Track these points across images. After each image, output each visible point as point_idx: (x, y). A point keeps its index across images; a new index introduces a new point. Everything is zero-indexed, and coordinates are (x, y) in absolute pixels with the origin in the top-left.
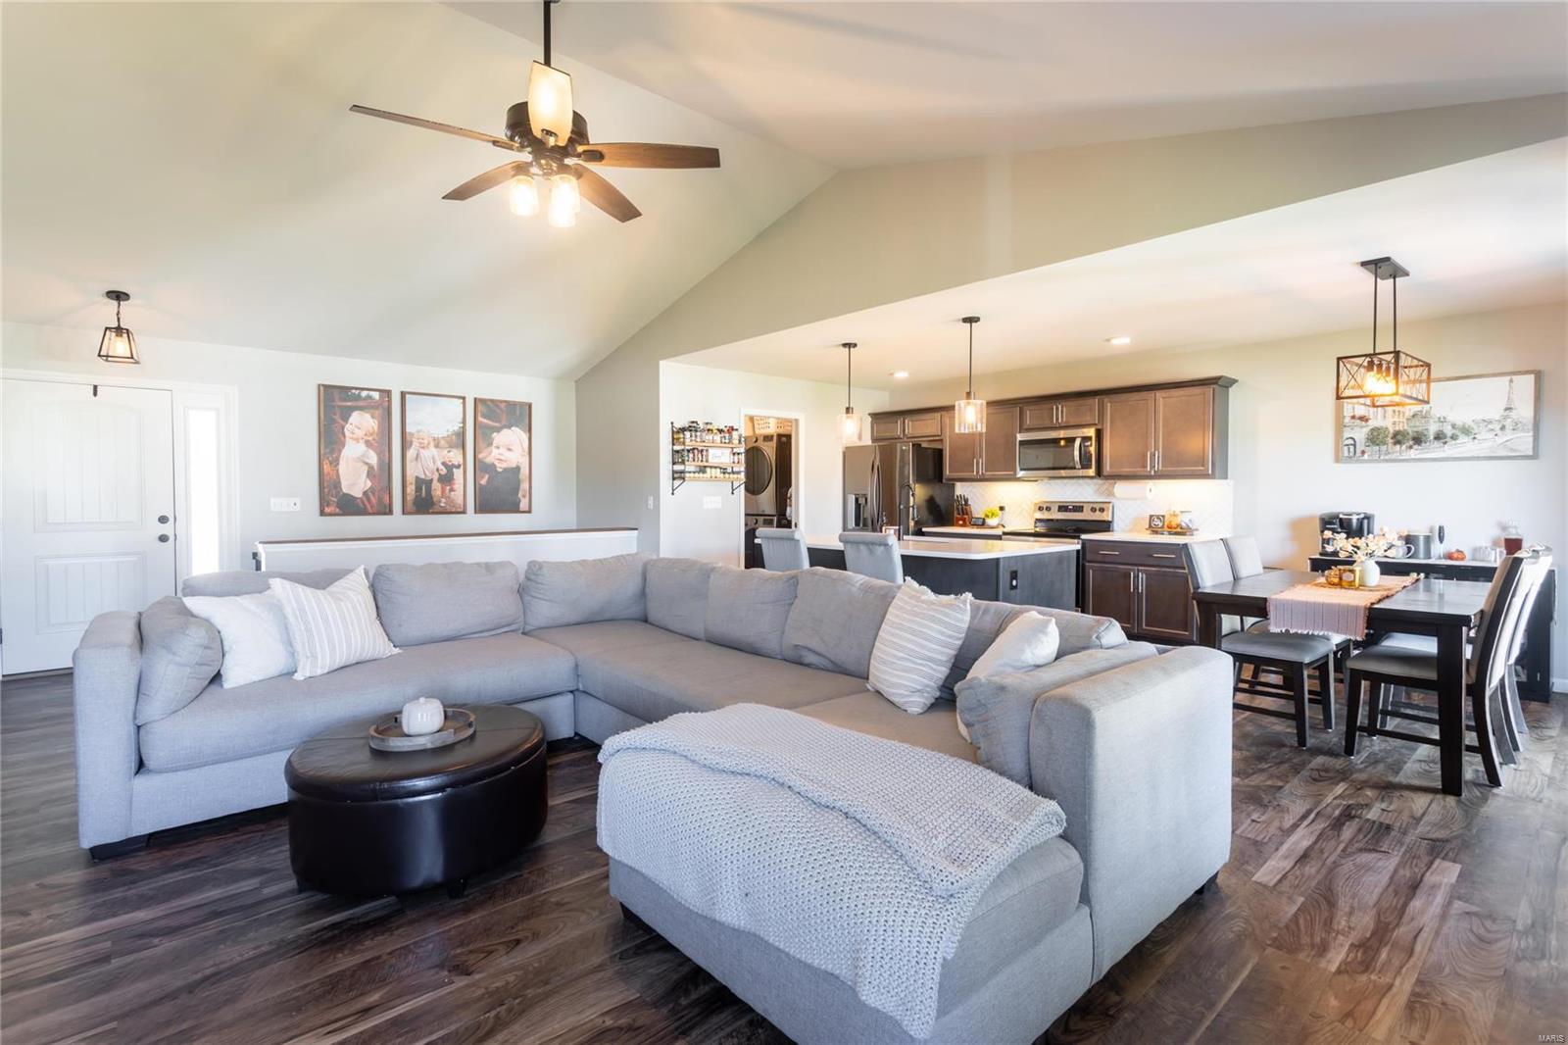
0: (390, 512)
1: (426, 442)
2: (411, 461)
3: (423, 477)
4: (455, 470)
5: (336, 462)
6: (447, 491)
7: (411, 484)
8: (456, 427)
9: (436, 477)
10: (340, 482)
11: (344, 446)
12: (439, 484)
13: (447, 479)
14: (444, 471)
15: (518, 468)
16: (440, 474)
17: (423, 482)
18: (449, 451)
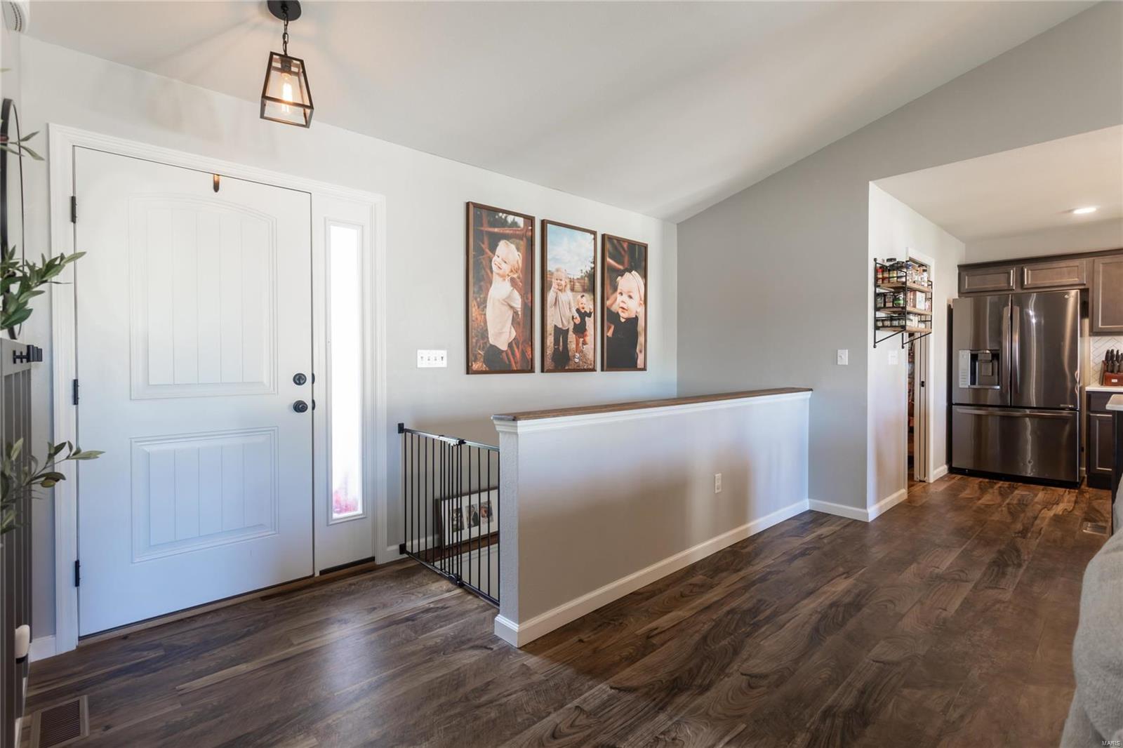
0: (532, 370)
1: (563, 283)
2: (551, 307)
3: (560, 326)
4: (587, 318)
6: (581, 345)
7: (551, 334)
8: (588, 267)
9: (571, 327)
10: (487, 330)
11: (491, 283)
12: (573, 336)
14: (578, 321)
15: (636, 318)
16: (575, 323)
17: (561, 333)
18: (582, 296)
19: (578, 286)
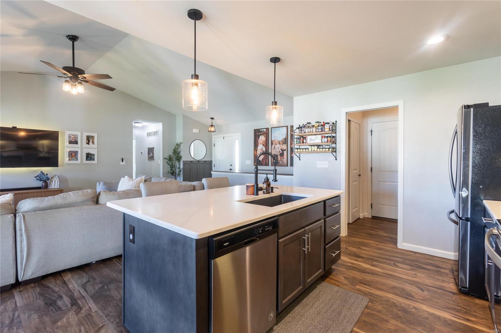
1: (276, 143)
2: (273, 149)
4: (284, 151)
5: (256, 151)
6: (282, 159)
8: (284, 136)
9: (279, 154)
11: (258, 146)
12: (280, 156)
13: (282, 155)
14: (281, 152)
18: (283, 145)
19: (281, 143)
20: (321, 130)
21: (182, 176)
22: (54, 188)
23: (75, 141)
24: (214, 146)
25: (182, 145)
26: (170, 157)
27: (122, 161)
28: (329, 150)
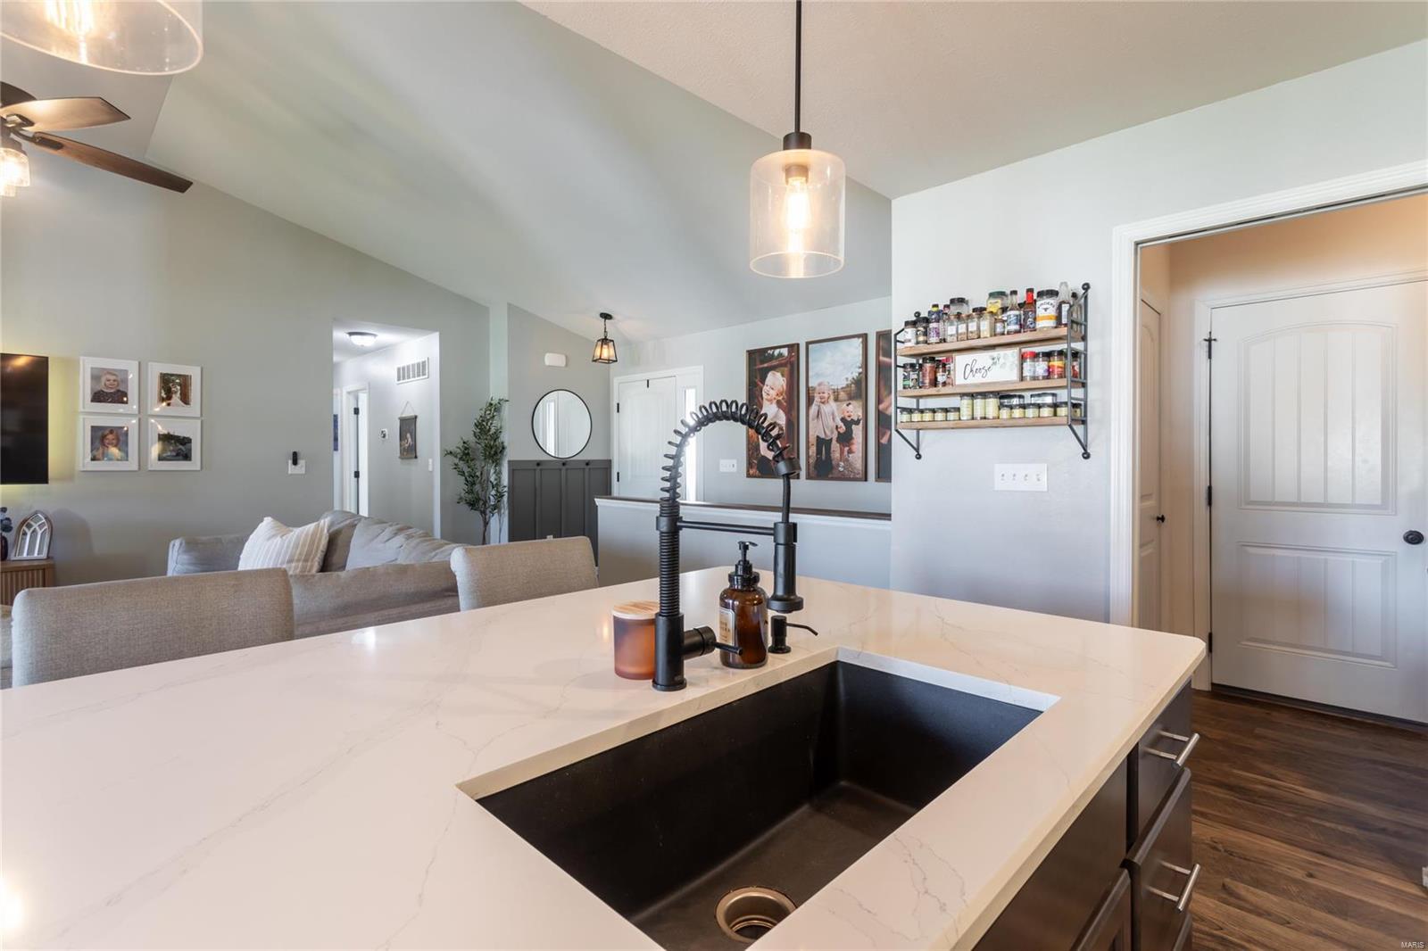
0: (798, 476)
1: (826, 395)
2: (813, 420)
3: (823, 436)
4: (854, 427)
6: (846, 453)
7: (815, 444)
8: (855, 372)
9: (835, 436)
10: (759, 445)
11: (761, 407)
12: (838, 445)
13: (846, 438)
14: (843, 429)
16: (839, 432)
17: (823, 443)
18: (848, 405)
19: (843, 395)
20: (1017, 327)
21: (507, 512)
22: (30, 557)
23: (119, 391)
24: (618, 411)
25: (506, 408)
26: (466, 449)
27: (295, 462)
28: (1055, 414)
